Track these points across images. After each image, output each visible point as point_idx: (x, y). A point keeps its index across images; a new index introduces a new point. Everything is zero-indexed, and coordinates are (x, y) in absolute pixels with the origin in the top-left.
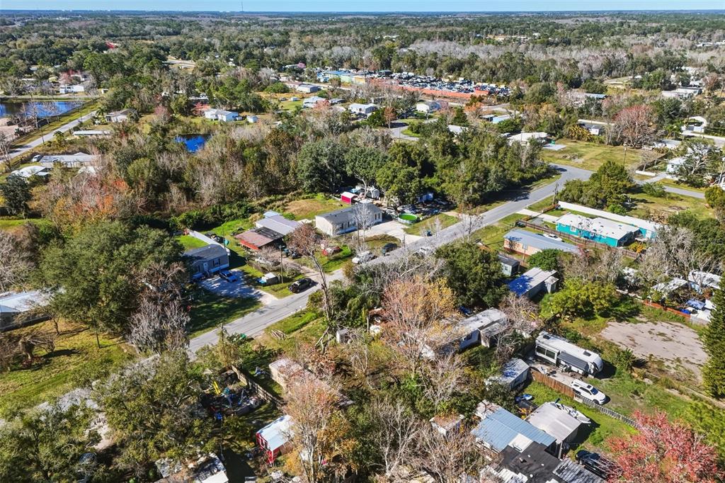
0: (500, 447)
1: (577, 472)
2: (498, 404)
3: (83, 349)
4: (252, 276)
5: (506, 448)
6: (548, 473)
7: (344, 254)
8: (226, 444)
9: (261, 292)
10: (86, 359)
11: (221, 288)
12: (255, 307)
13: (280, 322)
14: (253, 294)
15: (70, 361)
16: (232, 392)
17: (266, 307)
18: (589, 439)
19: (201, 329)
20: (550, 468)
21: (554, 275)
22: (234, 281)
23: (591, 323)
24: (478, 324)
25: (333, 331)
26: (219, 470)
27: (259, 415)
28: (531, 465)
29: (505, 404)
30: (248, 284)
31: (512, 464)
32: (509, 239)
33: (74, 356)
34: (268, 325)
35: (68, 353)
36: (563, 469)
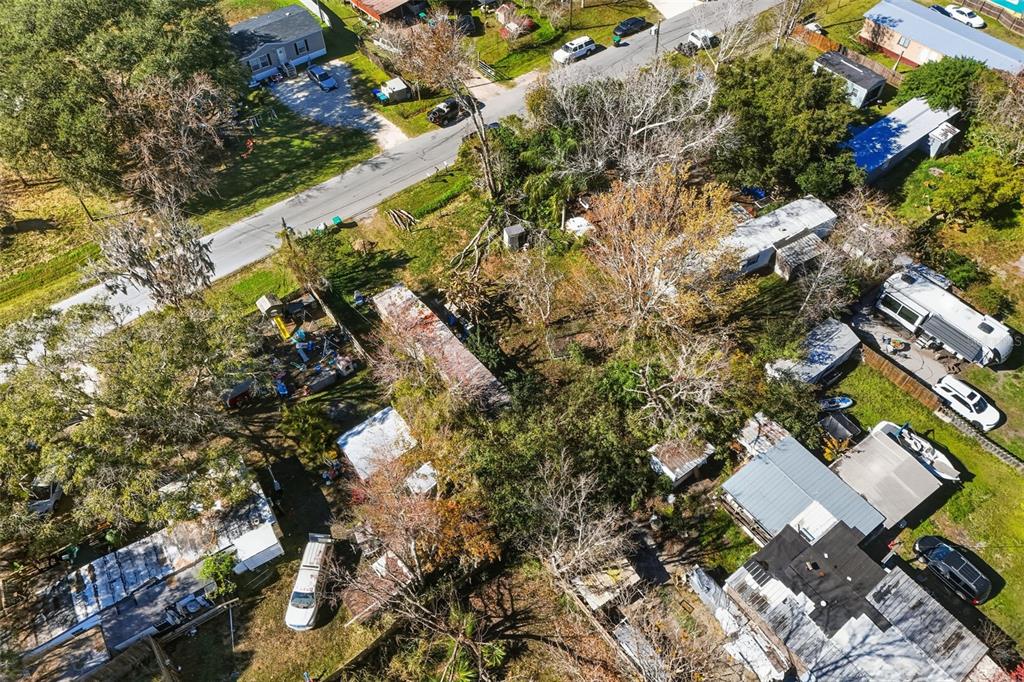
0: (774, 528)
1: (914, 602)
2: (785, 427)
3: (66, 219)
4: (366, 81)
5: (784, 531)
6: (856, 599)
7: (541, 35)
8: (290, 446)
9: (381, 118)
10: (70, 243)
11: (310, 102)
12: (367, 152)
13: (407, 191)
14: (364, 122)
15: (45, 243)
16: (308, 336)
17: (386, 154)
18: (947, 506)
19: (267, 194)
20: (862, 588)
21: (950, 121)
22: (332, 89)
23: (1004, 234)
24: (777, 235)
25: (499, 224)
26: (262, 521)
27: (351, 390)
28: (826, 577)
29: (797, 427)
30: (358, 97)
31: (789, 571)
32: (875, 21)
33: (51, 234)
34: (386, 195)
35: (42, 226)
36: (888, 591)
